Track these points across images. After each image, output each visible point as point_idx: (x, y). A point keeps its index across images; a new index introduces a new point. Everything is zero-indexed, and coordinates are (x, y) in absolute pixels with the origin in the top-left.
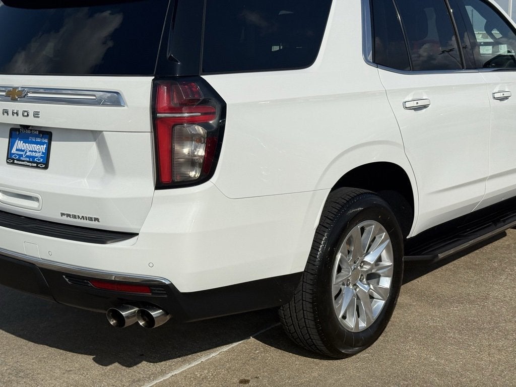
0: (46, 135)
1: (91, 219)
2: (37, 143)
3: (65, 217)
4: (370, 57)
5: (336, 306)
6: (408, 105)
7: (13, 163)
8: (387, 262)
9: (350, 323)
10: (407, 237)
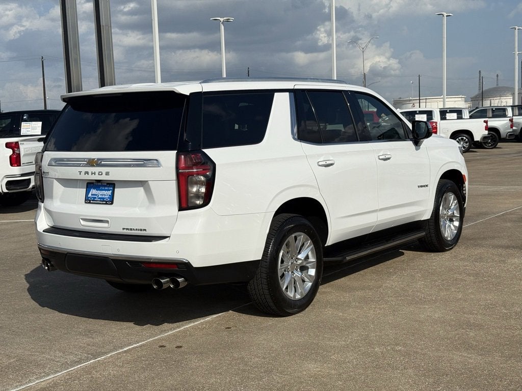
0: (111, 185)
1: (141, 230)
2: (106, 190)
3: (125, 231)
4: (296, 137)
5: (281, 283)
6: (320, 164)
7: (90, 203)
8: (312, 259)
9: (291, 294)
10: (326, 246)
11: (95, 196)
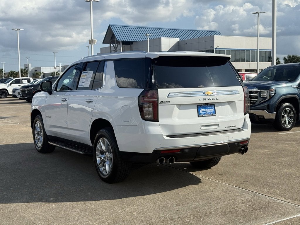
0: (213, 105)
2: (210, 108)
11: (205, 112)
